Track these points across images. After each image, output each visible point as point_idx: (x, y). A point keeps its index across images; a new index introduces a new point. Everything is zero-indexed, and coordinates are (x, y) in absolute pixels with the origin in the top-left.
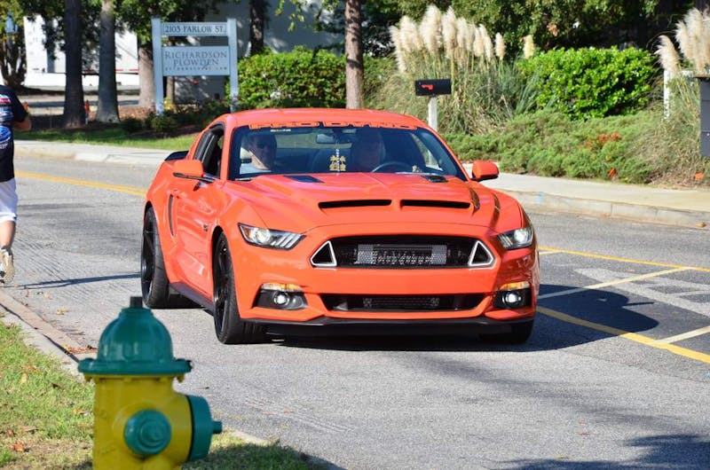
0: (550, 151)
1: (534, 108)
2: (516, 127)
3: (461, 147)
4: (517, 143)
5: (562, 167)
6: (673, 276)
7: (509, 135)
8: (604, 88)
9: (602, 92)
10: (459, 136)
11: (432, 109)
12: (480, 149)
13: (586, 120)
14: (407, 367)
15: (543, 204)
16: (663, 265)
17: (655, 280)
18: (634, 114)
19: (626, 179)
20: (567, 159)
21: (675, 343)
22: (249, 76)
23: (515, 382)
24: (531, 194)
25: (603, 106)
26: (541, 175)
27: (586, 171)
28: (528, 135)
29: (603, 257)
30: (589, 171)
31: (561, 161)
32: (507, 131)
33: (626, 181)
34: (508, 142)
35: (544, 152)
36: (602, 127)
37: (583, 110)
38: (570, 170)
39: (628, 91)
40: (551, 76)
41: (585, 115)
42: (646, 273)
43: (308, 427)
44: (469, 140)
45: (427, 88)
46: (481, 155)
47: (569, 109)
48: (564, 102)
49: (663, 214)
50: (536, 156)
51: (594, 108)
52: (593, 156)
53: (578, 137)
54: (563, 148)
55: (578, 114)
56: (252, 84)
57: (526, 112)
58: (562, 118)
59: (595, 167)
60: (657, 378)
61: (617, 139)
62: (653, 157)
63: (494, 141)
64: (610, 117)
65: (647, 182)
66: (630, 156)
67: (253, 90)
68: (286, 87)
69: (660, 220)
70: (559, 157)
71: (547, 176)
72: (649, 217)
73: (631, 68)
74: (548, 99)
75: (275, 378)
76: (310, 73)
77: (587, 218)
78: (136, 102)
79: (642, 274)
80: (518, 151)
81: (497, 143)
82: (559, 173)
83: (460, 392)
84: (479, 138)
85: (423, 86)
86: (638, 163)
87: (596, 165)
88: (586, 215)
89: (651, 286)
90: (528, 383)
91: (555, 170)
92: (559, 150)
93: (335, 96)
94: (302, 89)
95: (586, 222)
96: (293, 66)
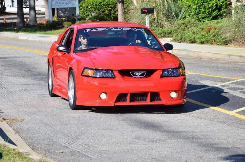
0: (191, 34)
1: (185, 17)
2: (178, 25)
3: (159, 33)
4: (179, 30)
5: (195, 39)
6: (236, 83)
7: (176, 28)
8: (210, 10)
9: (209, 11)
10: (158, 28)
11: (147, 19)
12: (165, 33)
13: (204, 22)
14: (130, 125)
15: (188, 54)
16: (232, 78)
17: (229, 85)
18: (222, 19)
19: (219, 43)
20: (197, 37)
21: (237, 113)
22: (84, 7)
23: (173, 132)
24: (184, 50)
25: (210, 16)
26: (187, 43)
27: (204, 41)
28: (183, 27)
29: (210, 76)
30: (205, 41)
31: (195, 37)
32: (175, 26)
33: (218, 44)
34: (176, 30)
35: (188, 34)
36: (209, 25)
37: (203, 18)
38: (198, 40)
39: (219, 11)
40: (191, 6)
41: (204, 20)
42: (226, 82)
43: (86, 156)
44: (161, 30)
45: (145, 11)
46: (166, 35)
47: (198, 18)
48: (196, 15)
49: (232, 57)
50: (185, 36)
51: (207, 17)
52: (206, 35)
53: (201, 28)
54: (196, 32)
55: (201, 19)
56: (85, 10)
57: (182, 19)
58: (195, 21)
59: (207, 39)
60: (230, 128)
61: (215, 29)
62: (229, 35)
63: (170, 30)
64: (213, 21)
65: (226, 45)
66: (220, 35)
67: (85, 12)
68: (97, 11)
69: (231, 59)
70: (194, 36)
71: (190, 43)
72: (227, 58)
73: (220, 2)
74: (190, 14)
75: (76, 132)
76: (106, 6)
77: (204, 59)
78: (44, 17)
79: (225, 82)
80: (179, 34)
81: (171, 31)
82: (194, 42)
83: (150, 137)
84: (165, 29)
85: (144, 11)
86: (223, 37)
87: (208, 38)
88: (203, 58)
89: (227, 87)
90: (178, 132)
91: (193, 40)
92: (194, 33)
93: (115, 14)
94: (103, 12)
95: (203, 61)
96: (100, 3)
